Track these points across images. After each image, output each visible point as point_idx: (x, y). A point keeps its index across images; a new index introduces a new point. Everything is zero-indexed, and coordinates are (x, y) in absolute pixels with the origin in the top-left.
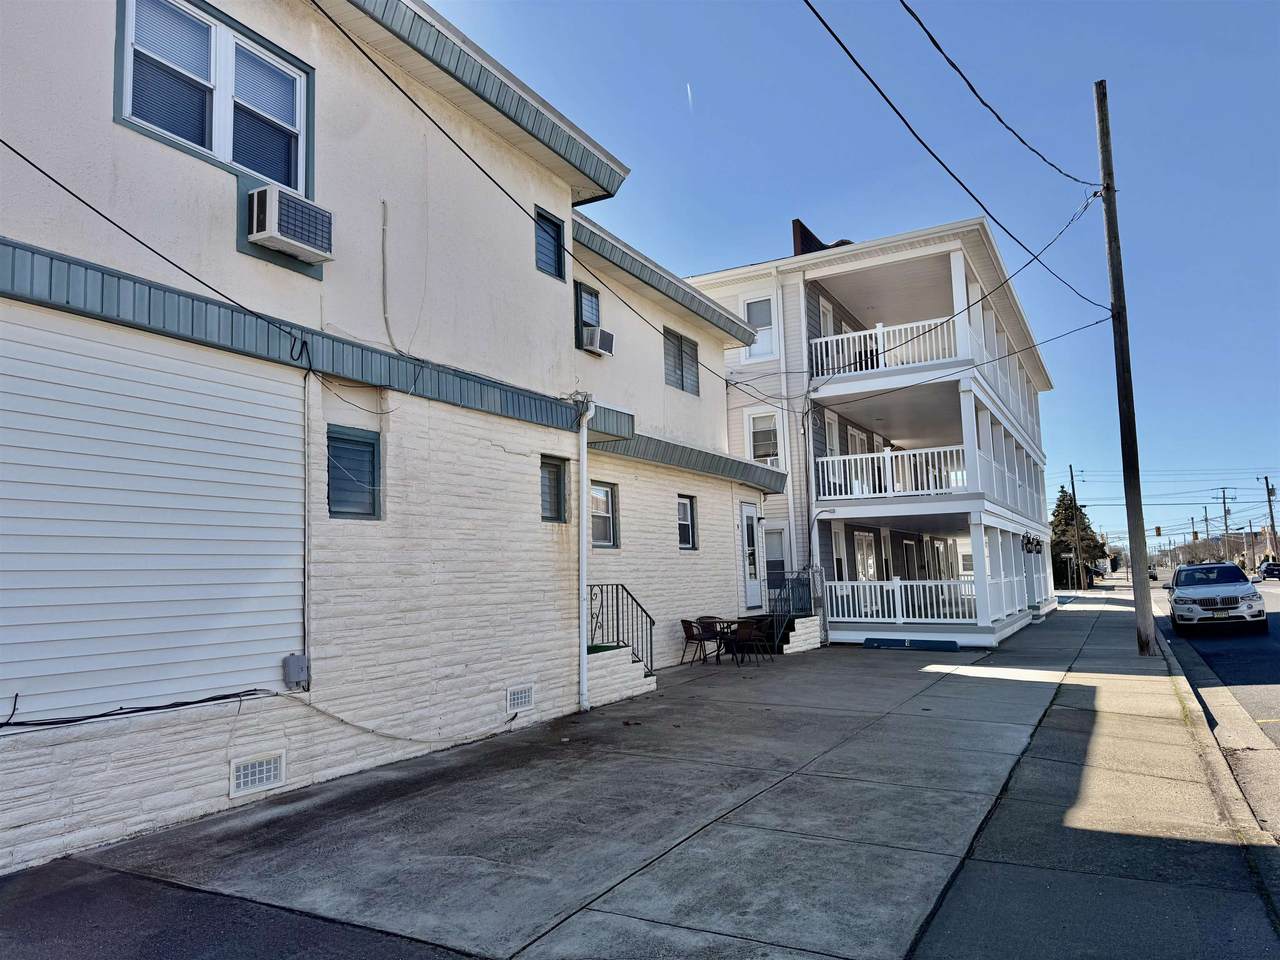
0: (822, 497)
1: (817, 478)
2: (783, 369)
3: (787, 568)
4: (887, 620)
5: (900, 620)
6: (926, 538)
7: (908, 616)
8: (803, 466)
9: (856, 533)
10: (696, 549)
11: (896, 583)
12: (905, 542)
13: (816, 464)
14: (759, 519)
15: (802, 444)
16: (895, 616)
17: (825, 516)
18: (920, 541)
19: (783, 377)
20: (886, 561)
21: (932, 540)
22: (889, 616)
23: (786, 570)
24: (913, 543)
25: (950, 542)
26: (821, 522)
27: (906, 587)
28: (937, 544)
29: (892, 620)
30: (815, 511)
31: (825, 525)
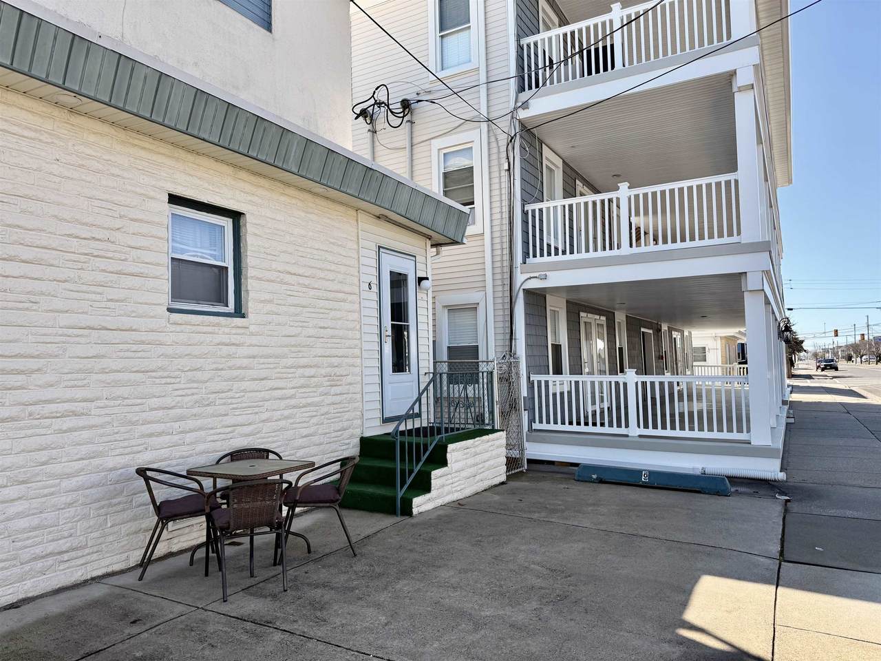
0: (531, 260)
1: (525, 232)
2: (483, 79)
3: (482, 356)
4: (615, 430)
5: (634, 431)
6: (665, 327)
7: (646, 426)
8: (506, 215)
9: (582, 314)
10: (243, 316)
11: (631, 377)
12: (643, 330)
13: (525, 213)
14: (420, 280)
15: (505, 185)
16: (627, 426)
17: (534, 284)
18: (658, 330)
19: (483, 89)
20: (621, 349)
21: (670, 330)
22: (619, 426)
23: (480, 359)
24: (651, 331)
25: (686, 333)
26: (528, 292)
27: (644, 384)
28: (675, 334)
29: (623, 431)
30: (520, 278)
31: (536, 299)
